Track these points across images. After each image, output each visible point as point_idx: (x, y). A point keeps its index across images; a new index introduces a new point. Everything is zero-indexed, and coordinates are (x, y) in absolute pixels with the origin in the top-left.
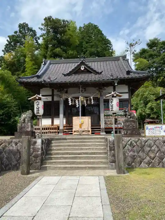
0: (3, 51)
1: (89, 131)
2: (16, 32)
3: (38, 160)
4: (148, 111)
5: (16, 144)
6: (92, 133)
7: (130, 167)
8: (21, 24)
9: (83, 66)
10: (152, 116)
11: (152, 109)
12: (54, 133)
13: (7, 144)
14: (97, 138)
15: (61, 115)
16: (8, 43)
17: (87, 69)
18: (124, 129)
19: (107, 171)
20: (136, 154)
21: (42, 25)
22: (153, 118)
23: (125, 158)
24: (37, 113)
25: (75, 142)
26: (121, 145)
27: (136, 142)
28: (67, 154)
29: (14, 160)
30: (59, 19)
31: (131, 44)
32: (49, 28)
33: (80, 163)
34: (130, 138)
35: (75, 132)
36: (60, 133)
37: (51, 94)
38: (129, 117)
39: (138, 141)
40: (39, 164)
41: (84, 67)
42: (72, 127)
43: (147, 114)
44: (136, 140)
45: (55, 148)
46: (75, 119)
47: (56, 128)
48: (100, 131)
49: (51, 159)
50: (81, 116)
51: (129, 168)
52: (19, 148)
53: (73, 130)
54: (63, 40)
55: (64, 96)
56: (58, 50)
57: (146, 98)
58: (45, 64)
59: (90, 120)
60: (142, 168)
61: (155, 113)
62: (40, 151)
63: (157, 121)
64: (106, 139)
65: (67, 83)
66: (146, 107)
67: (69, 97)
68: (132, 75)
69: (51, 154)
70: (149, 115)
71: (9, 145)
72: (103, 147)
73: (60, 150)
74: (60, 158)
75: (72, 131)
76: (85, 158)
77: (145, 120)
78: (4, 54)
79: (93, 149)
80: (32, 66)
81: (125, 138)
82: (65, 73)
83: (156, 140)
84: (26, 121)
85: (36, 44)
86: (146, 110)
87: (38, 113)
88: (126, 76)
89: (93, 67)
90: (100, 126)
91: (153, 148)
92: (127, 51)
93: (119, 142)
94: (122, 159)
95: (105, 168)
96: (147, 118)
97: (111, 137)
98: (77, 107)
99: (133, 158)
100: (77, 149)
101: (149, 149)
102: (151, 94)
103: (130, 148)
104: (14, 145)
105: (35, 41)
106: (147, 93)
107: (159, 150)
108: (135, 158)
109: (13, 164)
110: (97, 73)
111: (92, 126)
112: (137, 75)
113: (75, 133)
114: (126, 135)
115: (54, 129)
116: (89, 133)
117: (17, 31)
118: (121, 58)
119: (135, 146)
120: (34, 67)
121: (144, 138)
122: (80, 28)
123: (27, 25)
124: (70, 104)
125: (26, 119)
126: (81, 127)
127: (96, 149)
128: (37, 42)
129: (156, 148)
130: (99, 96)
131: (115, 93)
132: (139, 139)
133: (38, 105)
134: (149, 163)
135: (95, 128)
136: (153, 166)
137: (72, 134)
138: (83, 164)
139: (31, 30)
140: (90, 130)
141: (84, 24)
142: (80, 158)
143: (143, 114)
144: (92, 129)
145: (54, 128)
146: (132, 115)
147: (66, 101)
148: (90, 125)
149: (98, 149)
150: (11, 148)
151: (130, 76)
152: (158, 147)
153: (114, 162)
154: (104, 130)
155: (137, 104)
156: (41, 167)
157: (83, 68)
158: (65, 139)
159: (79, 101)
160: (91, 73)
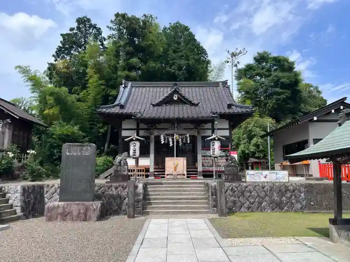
0: (53, 56)
1: (184, 175)
2: (72, 29)
3: (140, 204)
4: (252, 148)
5: (116, 188)
6: (188, 177)
7: (231, 211)
8: (81, 18)
9: (176, 96)
10: (257, 155)
11: (257, 146)
12: (141, 176)
13: (107, 189)
14: (196, 183)
15: (152, 156)
16: (61, 46)
17: (180, 99)
18: (225, 174)
19: (210, 215)
20: (237, 199)
21: (112, 21)
22: (258, 158)
23: (226, 203)
24: (133, 155)
25: (173, 187)
26: (223, 190)
27: (237, 188)
28: (167, 199)
29: (115, 205)
30: (137, 17)
31: (233, 53)
32: (121, 27)
33: (182, 208)
34: (231, 184)
35: (167, 175)
36: (151, 176)
37: (136, 127)
38: (231, 162)
39: (239, 186)
40: (141, 209)
41: (178, 97)
42: (164, 169)
43: (251, 152)
44: (237, 185)
45: (153, 193)
46: (167, 160)
47: (143, 170)
48: (196, 174)
49: (150, 204)
50: (176, 157)
51: (231, 213)
52: (120, 193)
53: (166, 173)
54: (142, 47)
55: (156, 133)
56: (134, 60)
57: (251, 131)
58: (125, 87)
59: (185, 162)
60: (242, 212)
61: (262, 151)
62: (142, 195)
63: (263, 162)
64: (207, 185)
65: (161, 119)
66: (250, 143)
67: (161, 134)
68: (234, 110)
69: (149, 199)
70: (254, 153)
71: (109, 189)
72: (203, 193)
73: (159, 195)
74: (160, 203)
75: (164, 174)
76: (187, 203)
77: (248, 159)
78: (55, 61)
79: (193, 194)
80: (97, 81)
81: (227, 183)
82: (154, 103)
83: (255, 185)
84: (122, 164)
85: (101, 47)
86: (250, 146)
87: (135, 155)
88: (227, 111)
89: (187, 96)
90: (197, 168)
91: (253, 193)
92: (228, 62)
93: (221, 188)
94: (224, 203)
95: (207, 212)
96: (252, 157)
97: (213, 182)
98: (171, 145)
99: (234, 202)
100: (176, 195)
101: (249, 194)
102: (256, 127)
103: (231, 193)
104: (114, 190)
105: (100, 43)
106: (252, 125)
107: (258, 196)
108: (236, 203)
109: (114, 209)
110: (192, 104)
111: (187, 168)
112: (240, 110)
113: (168, 177)
114: (227, 180)
115: (141, 172)
116: (184, 177)
117: (74, 28)
118: (220, 84)
119: (235, 192)
120: (100, 82)
121: (244, 184)
122: (165, 29)
123: (89, 20)
124: (162, 143)
125: (122, 162)
126: (175, 170)
127: (195, 194)
128: (102, 45)
129: (256, 194)
130: (196, 135)
131: (217, 137)
132: (240, 185)
133: (135, 146)
134: (249, 208)
135: (192, 171)
136: (252, 211)
137: (164, 177)
138: (185, 209)
139: (95, 27)
140: (185, 173)
141: (170, 23)
142: (181, 203)
143: (247, 152)
144: (187, 171)
145: (141, 170)
146: (234, 160)
147: (157, 139)
148: (185, 168)
149: (200, 195)
150: (111, 193)
151: (231, 111)
152: (257, 193)
153: (215, 206)
154: (202, 174)
155: (239, 138)
156: (143, 212)
157: (176, 97)
158: (161, 184)
159: (173, 140)
160: (185, 103)
